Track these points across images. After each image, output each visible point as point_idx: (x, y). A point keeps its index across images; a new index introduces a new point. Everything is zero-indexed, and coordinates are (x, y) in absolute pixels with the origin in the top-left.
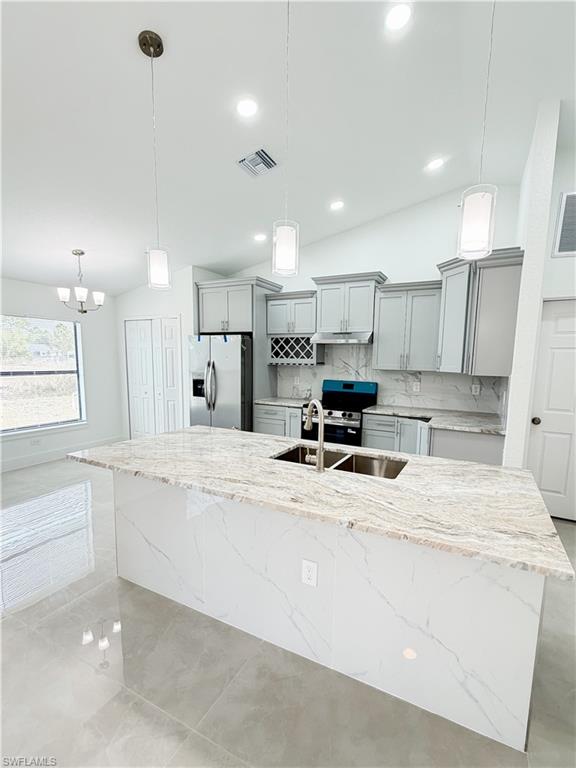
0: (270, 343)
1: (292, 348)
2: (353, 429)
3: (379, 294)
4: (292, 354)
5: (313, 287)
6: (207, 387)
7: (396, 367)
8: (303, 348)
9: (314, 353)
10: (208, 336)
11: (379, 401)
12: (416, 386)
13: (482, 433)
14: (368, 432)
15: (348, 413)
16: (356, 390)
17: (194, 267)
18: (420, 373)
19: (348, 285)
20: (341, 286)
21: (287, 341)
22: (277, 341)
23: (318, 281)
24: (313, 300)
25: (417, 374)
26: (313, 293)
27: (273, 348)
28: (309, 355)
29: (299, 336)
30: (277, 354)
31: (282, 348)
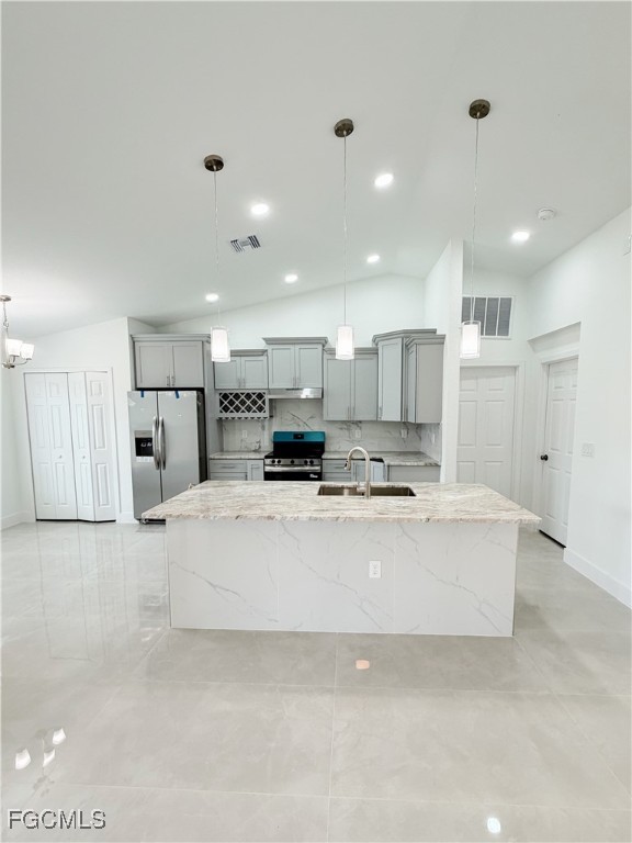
0: (218, 397)
1: (243, 403)
2: (315, 474)
3: (326, 357)
4: (243, 408)
5: (262, 345)
6: (157, 446)
7: (344, 417)
8: (254, 403)
9: (267, 407)
10: (155, 392)
11: (326, 449)
12: (357, 433)
13: (426, 465)
14: (328, 475)
15: (308, 460)
16: (307, 439)
17: (129, 318)
18: (360, 422)
19: (298, 347)
20: (291, 347)
21: (237, 396)
22: (225, 396)
23: (269, 341)
24: (264, 358)
25: (358, 423)
26: (264, 352)
27: (221, 403)
28: (261, 409)
30: (226, 409)
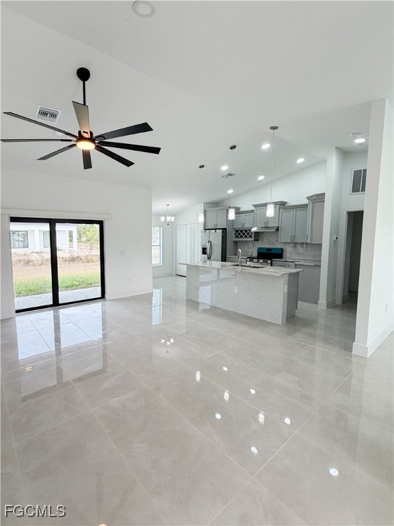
3: (281, 210)
5: (253, 208)
6: (208, 251)
7: (289, 241)
8: (248, 234)
10: (209, 230)
15: (266, 260)
16: (272, 251)
17: (204, 203)
21: (241, 231)
22: (237, 231)
23: (255, 206)
24: (252, 214)
25: (301, 244)
26: (253, 211)
27: (235, 234)
28: (251, 237)
29: (246, 229)
30: (237, 237)
31: (239, 234)
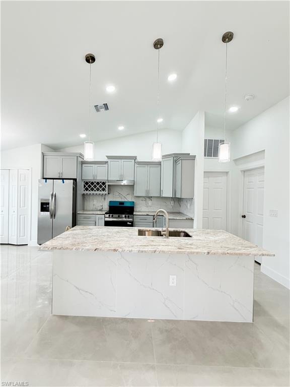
0: (83, 184)
1: (95, 186)
2: (130, 222)
3: (136, 165)
4: (95, 189)
5: (106, 159)
6: (51, 207)
9: (107, 189)
10: (52, 180)
11: (135, 210)
12: (150, 203)
13: (186, 219)
14: (136, 223)
15: (127, 215)
17: (42, 144)
19: (123, 160)
20: (119, 160)
21: (92, 183)
22: (87, 183)
23: (109, 157)
24: (106, 165)
25: (150, 198)
26: (106, 162)
27: (85, 186)
28: (104, 190)
29: (99, 181)
30: (87, 189)
31: (89, 186)
